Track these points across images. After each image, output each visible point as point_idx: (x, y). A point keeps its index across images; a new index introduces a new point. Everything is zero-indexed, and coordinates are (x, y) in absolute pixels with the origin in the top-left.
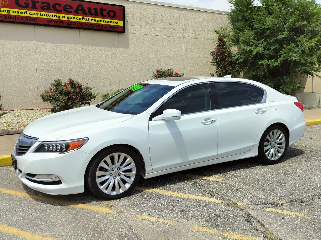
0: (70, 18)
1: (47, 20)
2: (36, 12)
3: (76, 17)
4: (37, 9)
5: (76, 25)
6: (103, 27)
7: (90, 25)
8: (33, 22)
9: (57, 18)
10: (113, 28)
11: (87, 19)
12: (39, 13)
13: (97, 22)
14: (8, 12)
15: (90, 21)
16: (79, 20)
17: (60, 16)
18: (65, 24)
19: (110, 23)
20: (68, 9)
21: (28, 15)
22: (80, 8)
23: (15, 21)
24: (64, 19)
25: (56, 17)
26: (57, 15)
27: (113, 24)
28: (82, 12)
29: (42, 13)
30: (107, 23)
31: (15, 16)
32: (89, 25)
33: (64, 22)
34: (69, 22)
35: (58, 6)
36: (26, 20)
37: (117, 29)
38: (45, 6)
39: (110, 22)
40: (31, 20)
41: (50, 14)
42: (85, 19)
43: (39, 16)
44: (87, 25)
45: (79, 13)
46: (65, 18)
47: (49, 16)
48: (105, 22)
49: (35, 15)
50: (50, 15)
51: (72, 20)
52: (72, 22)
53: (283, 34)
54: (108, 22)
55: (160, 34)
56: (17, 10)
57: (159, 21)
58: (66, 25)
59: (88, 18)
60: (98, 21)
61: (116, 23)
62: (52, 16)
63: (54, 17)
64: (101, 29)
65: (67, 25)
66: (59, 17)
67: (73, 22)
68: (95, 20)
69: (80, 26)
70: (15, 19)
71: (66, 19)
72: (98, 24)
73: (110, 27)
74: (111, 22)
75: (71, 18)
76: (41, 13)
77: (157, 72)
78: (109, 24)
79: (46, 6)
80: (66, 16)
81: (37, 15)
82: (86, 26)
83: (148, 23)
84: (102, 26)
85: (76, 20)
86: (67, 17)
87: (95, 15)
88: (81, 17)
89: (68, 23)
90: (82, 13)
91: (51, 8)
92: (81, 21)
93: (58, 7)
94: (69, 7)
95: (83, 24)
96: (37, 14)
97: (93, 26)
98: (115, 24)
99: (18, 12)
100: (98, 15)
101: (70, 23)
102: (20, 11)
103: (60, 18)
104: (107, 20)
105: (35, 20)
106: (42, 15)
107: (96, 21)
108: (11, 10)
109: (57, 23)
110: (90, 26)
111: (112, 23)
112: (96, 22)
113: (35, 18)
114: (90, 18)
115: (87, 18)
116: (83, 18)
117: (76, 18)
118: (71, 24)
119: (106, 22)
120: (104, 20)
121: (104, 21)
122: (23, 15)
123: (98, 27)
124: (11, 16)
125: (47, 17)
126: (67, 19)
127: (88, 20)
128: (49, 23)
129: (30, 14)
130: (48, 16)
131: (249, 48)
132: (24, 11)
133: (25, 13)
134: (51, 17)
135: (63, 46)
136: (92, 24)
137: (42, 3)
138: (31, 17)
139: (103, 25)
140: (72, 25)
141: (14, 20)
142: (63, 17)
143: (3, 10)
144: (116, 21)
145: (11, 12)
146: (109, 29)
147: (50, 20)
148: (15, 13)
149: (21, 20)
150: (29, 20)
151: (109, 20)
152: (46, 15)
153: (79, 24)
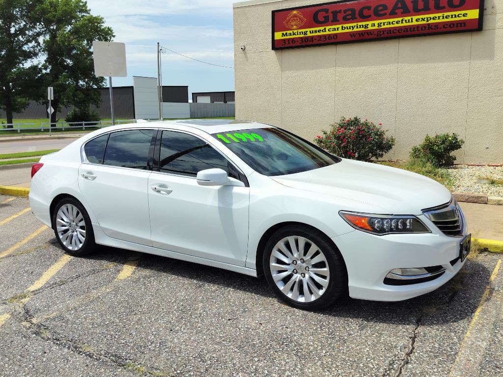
0: (382, 24)
1: (350, 35)
2: (336, 27)
3: (391, 20)
4: (338, 21)
5: (390, 33)
6: (438, 28)
8: (333, 41)
9: (363, 29)
10: (457, 26)
11: (409, 20)
12: (340, 26)
13: (428, 21)
14: (305, 33)
15: (415, 23)
16: (396, 25)
17: (368, 25)
19: (452, 17)
20: (381, 10)
21: (327, 33)
22: (399, 5)
23: (313, 43)
24: (373, 28)
25: (363, 27)
26: (364, 23)
27: (457, 19)
28: (402, 10)
29: (344, 25)
30: (445, 20)
31: (312, 37)
32: (412, 30)
34: (380, 32)
35: (367, 10)
36: (325, 39)
37: (465, 26)
38: (348, 15)
39: (452, 16)
40: (330, 38)
41: (355, 24)
42: (406, 21)
43: (340, 31)
44: (409, 30)
45: (396, 14)
46: (374, 26)
47: (353, 28)
48: (441, 18)
49: (335, 30)
50: (355, 26)
51: (386, 26)
52: (384, 30)
54: (447, 17)
56: (314, 29)
58: (376, 36)
59: (412, 19)
60: (429, 19)
61: (464, 15)
62: (357, 28)
63: (360, 27)
64: (434, 31)
65: (377, 36)
66: (366, 26)
67: (387, 30)
68: (423, 19)
69: (398, 34)
70: (312, 41)
71: (376, 27)
72: (429, 24)
73: (452, 26)
74: (454, 16)
75: (384, 25)
78: (450, 19)
79: (350, 15)
80: (376, 22)
81: (338, 30)
82: (407, 31)
84: (435, 26)
85: (391, 26)
86: (378, 24)
87: (424, 11)
88: (400, 19)
90: (402, 13)
91: (357, 16)
92: (400, 25)
93: (366, 13)
94: (382, 8)
95: (402, 30)
96: (338, 28)
97: (419, 29)
98: (463, 18)
99: (316, 32)
100: (430, 9)
101: (382, 33)
102: (317, 29)
103: (368, 28)
104: (446, 14)
105: (335, 37)
106: (344, 28)
107: (426, 19)
108: (308, 30)
109: (363, 35)
112: (424, 22)
113: (336, 35)
114: (415, 18)
115: (409, 18)
116: (402, 20)
117: (392, 23)
118: (384, 34)
119: (443, 18)
120: (441, 14)
121: (439, 17)
122: (322, 33)
123: (429, 29)
124: (307, 38)
125: (351, 30)
126: (378, 27)
127: (412, 21)
128: (353, 39)
129: (330, 30)
130: (351, 28)
132: (322, 28)
133: (324, 31)
134: (355, 29)
135: (372, 69)
136: (418, 26)
137: (345, 11)
138: (330, 35)
139: (437, 25)
140: (386, 35)
141: (311, 43)
142: (373, 25)
143: (300, 32)
144: (463, 12)
145: (308, 33)
146: (449, 29)
147: (353, 34)
148: (313, 33)
149: (319, 40)
150: (327, 39)
151: (450, 14)
152: (349, 28)
153: (396, 30)
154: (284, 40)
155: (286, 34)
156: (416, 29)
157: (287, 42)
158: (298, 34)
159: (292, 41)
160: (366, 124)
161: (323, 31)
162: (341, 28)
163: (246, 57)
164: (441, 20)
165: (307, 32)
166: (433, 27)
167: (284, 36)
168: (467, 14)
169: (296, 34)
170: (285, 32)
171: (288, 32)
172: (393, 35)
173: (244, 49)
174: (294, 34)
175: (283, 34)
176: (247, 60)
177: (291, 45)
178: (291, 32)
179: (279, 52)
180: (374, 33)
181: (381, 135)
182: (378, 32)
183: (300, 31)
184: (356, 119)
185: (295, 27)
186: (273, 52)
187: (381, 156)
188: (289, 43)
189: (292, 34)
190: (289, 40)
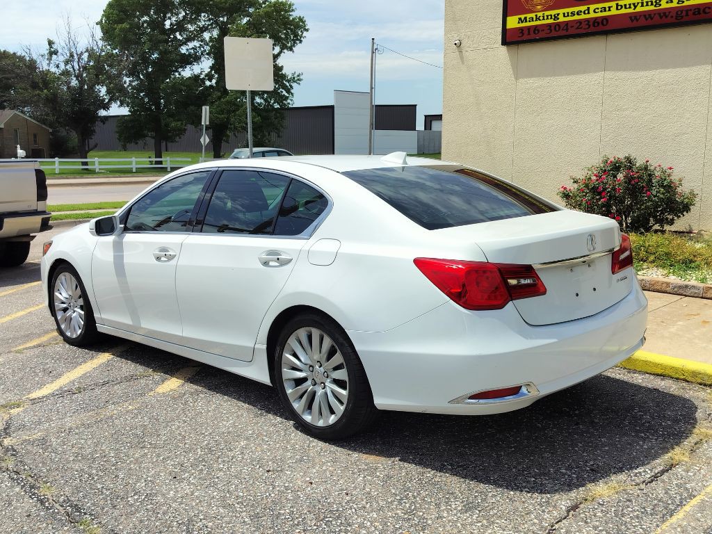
1: (631, 18)
2: (606, 5)
5: (699, 13)
8: (601, 28)
9: (652, 8)
12: (613, 4)
14: (556, 17)
18: (672, 17)
21: (592, 15)
23: (567, 34)
24: (669, 6)
25: (652, 4)
29: (621, 3)
31: (567, 23)
33: (670, 12)
34: (682, 12)
36: (587, 26)
40: (596, 24)
43: (614, 12)
46: (672, 1)
47: (635, 7)
49: (605, 11)
50: (638, 3)
51: (692, 2)
52: (689, 9)
56: (570, 10)
58: (673, 20)
62: (642, 6)
63: (647, 5)
65: (676, 19)
66: (658, 3)
67: (693, 8)
70: (567, 29)
71: (674, 4)
76: (617, 5)
81: (609, 10)
89: (679, 13)
96: (609, 7)
99: (573, 14)
101: (684, 13)
102: (576, 9)
103: (660, 5)
105: (605, 23)
106: (619, 7)
108: (561, 11)
109: (652, 18)
113: (606, 19)
118: (687, 15)
122: (583, 16)
124: (559, 25)
125: (631, 11)
126: (678, 3)
128: (635, 24)
129: (596, 10)
130: (632, 6)
132: (583, 8)
133: (586, 12)
134: (639, 9)
138: (596, 18)
140: (690, 17)
141: (564, 33)
143: (548, 16)
145: (561, 17)
147: (635, 17)
148: (568, 16)
149: (577, 28)
150: (591, 26)
152: (628, 6)
153: (709, 8)
154: (521, 29)
155: (525, 18)
157: (526, 32)
158: (544, 19)
159: (535, 30)
160: (646, 168)
161: (584, 13)
162: (615, 6)
163: (462, 58)
165: (558, 14)
167: (522, 22)
169: (541, 18)
170: (523, 17)
171: (529, 16)
172: (703, 16)
173: (459, 46)
174: (538, 19)
175: (520, 19)
176: (463, 63)
177: (532, 36)
178: (533, 15)
179: (514, 48)
180: (671, 14)
181: (669, 188)
182: (677, 13)
183: (547, 13)
184: (628, 159)
185: (539, 7)
186: (504, 48)
187: (671, 222)
188: (529, 34)
189: (534, 19)
190: (529, 28)
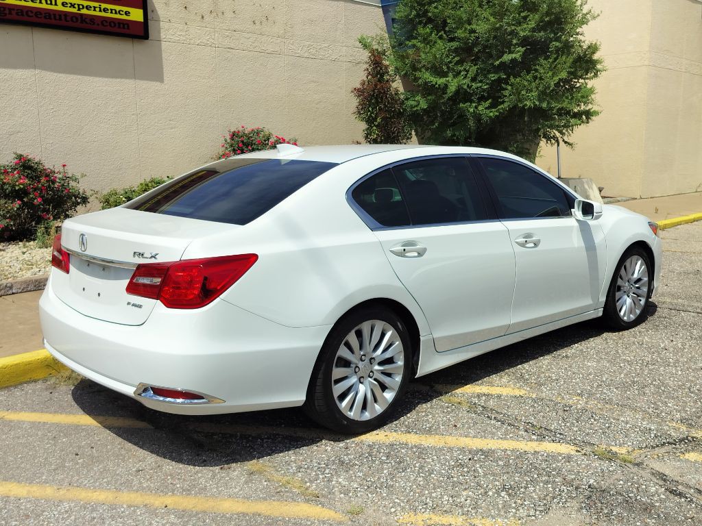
5: (22, 15)
6: (94, 23)
7: (60, 16)
10: (119, 27)
13: (79, 9)
15: (60, 8)
16: (31, 4)
19: (112, 13)
27: (118, 16)
30: (103, 14)
32: (57, 17)
34: (4, 8)
37: (128, 28)
39: (111, 10)
44: (52, 17)
48: (97, 9)
51: (13, 2)
52: (11, 8)
53: (510, 52)
54: (105, 10)
55: (232, 46)
57: (229, 15)
60: (81, 7)
64: (90, 27)
67: (16, 8)
68: (72, 6)
69: (35, 19)
72: (81, 15)
73: (113, 25)
74: (114, 12)
77: (233, 135)
78: (109, 15)
82: (50, 18)
83: (203, 17)
84: (90, 20)
85: (23, 3)
92: (38, 5)
95: (41, 14)
97: (68, 19)
98: (124, 17)
101: (7, 11)
104: (104, 6)
107: (76, 6)
110: (60, 19)
111: (116, 13)
112: (75, 10)
118: (10, 13)
119: (100, 11)
120: (97, 4)
121: (95, 7)
123: (82, 22)
127: (56, 5)
131: (441, 81)
136: (66, 14)
139: (93, 18)
140: (14, 16)
144: (125, 9)
146: (109, 29)
151: (109, 6)
153: (32, 12)
156: (63, 17)
164: (97, 13)
166: (88, 21)
168: (129, 13)
172: (25, 18)
